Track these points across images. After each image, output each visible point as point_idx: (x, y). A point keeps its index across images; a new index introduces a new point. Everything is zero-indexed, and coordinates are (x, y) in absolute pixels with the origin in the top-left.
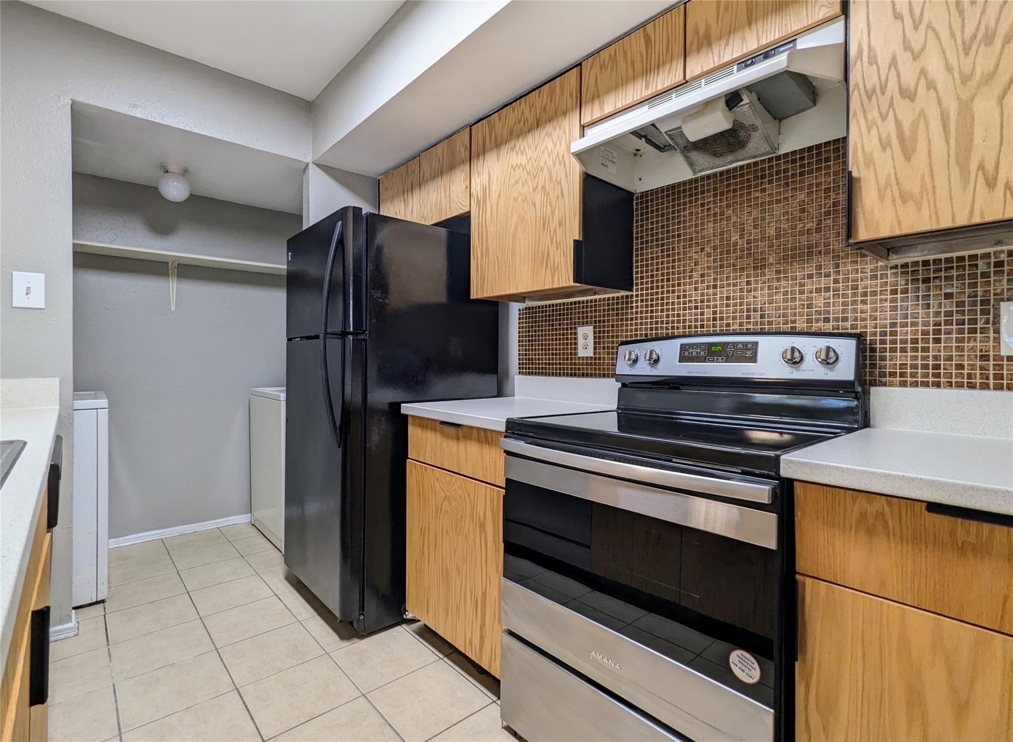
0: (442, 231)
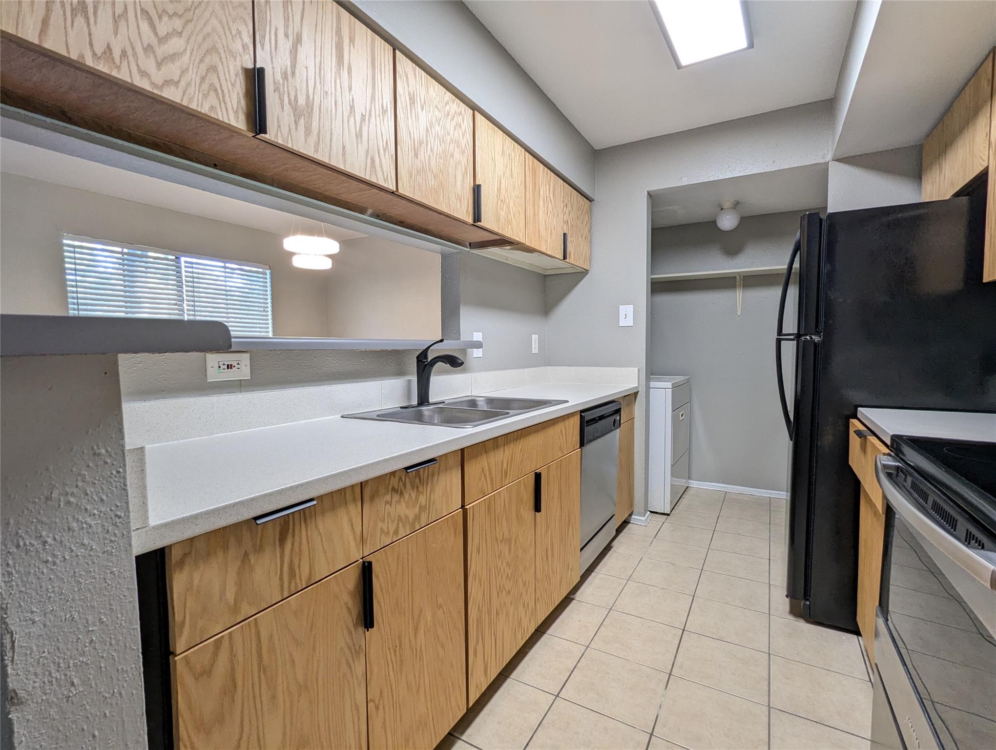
0: (964, 199)
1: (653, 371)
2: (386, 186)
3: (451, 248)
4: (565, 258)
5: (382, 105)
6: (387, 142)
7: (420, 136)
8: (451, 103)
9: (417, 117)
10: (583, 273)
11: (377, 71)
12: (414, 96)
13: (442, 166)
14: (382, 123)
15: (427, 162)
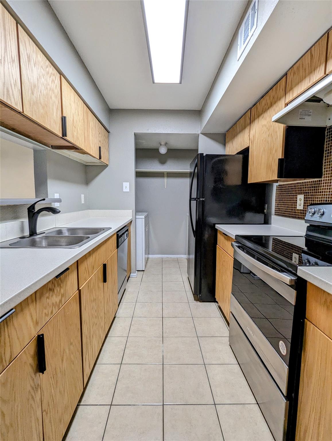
0: (241, 156)
1: (138, 211)
2: (17, 108)
3: (40, 147)
4: (100, 158)
5: (12, 56)
6: (16, 81)
7: (34, 82)
8: (49, 67)
9: (32, 70)
10: (106, 166)
11: (7, 33)
12: (30, 56)
13: (46, 102)
14: (12, 68)
15: (38, 98)
